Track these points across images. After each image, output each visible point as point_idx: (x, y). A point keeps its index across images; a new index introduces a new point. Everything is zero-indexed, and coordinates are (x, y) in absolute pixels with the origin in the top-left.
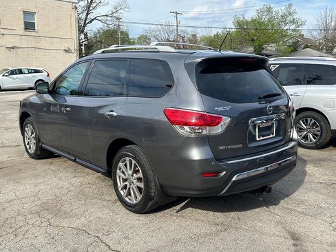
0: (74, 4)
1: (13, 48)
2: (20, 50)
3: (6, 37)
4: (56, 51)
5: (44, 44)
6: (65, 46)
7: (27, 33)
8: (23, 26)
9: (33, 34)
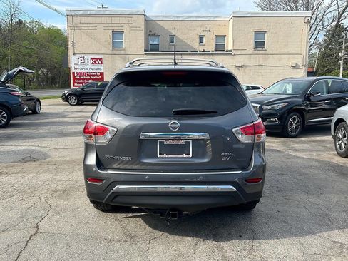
0: (307, 18)
1: (241, 67)
2: (248, 68)
3: (237, 57)
4: (282, 68)
5: (271, 61)
6: (293, 62)
7: (256, 52)
8: (253, 45)
9: (262, 52)
